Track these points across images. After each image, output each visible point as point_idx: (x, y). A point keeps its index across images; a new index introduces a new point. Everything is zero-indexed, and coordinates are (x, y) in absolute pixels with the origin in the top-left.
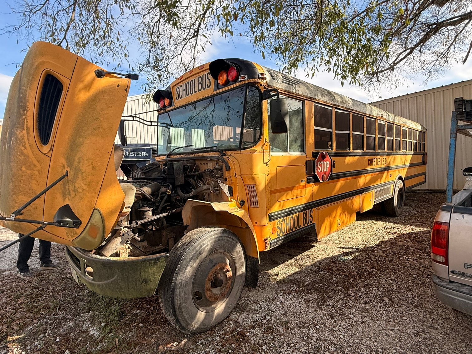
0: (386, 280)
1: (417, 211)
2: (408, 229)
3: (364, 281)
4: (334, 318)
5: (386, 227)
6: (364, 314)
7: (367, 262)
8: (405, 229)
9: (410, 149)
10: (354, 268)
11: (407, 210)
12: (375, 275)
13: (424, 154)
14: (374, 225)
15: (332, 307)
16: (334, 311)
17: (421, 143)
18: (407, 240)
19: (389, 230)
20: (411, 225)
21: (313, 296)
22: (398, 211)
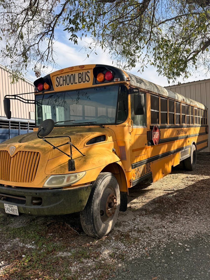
0: (194, 205)
1: (204, 167)
2: (201, 178)
3: (183, 206)
4: (172, 223)
5: (187, 177)
6: (187, 220)
7: (181, 196)
8: (199, 178)
9: (199, 123)
10: (175, 200)
11: (198, 166)
12: (188, 203)
13: (206, 126)
14: (179, 176)
15: (169, 219)
16: (171, 220)
17: (204, 118)
18: (201, 183)
19: (190, 179)
20: (202, 175)
21: (157, 215)
22: (194, 167)
